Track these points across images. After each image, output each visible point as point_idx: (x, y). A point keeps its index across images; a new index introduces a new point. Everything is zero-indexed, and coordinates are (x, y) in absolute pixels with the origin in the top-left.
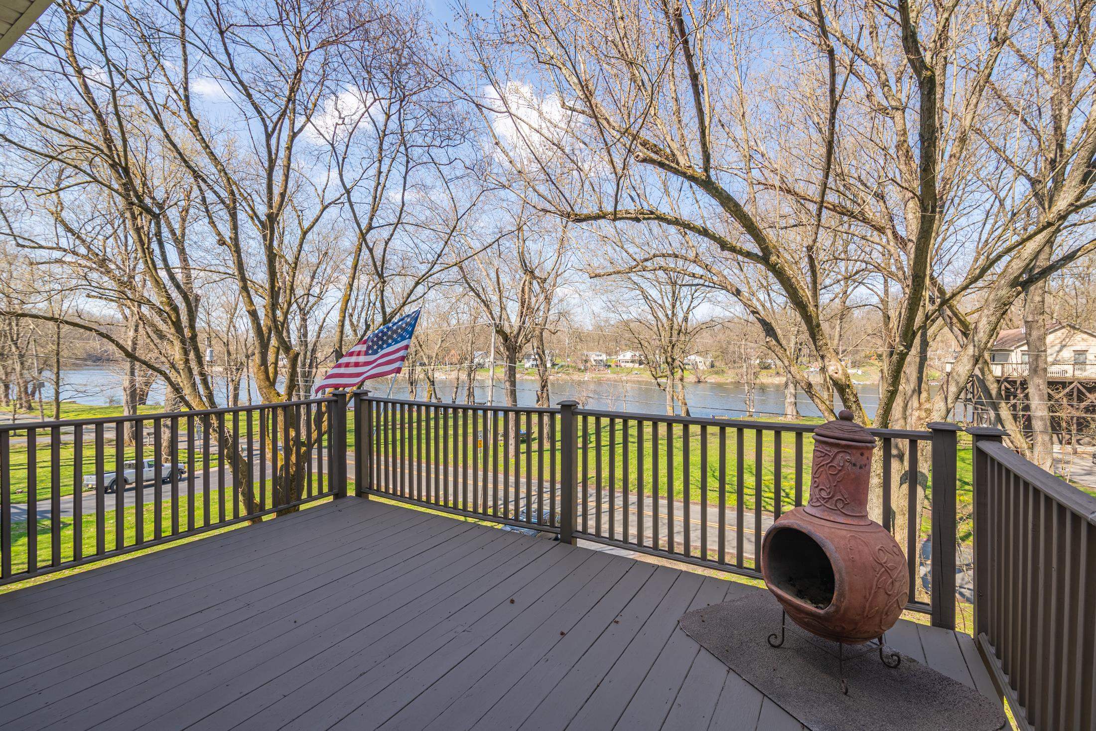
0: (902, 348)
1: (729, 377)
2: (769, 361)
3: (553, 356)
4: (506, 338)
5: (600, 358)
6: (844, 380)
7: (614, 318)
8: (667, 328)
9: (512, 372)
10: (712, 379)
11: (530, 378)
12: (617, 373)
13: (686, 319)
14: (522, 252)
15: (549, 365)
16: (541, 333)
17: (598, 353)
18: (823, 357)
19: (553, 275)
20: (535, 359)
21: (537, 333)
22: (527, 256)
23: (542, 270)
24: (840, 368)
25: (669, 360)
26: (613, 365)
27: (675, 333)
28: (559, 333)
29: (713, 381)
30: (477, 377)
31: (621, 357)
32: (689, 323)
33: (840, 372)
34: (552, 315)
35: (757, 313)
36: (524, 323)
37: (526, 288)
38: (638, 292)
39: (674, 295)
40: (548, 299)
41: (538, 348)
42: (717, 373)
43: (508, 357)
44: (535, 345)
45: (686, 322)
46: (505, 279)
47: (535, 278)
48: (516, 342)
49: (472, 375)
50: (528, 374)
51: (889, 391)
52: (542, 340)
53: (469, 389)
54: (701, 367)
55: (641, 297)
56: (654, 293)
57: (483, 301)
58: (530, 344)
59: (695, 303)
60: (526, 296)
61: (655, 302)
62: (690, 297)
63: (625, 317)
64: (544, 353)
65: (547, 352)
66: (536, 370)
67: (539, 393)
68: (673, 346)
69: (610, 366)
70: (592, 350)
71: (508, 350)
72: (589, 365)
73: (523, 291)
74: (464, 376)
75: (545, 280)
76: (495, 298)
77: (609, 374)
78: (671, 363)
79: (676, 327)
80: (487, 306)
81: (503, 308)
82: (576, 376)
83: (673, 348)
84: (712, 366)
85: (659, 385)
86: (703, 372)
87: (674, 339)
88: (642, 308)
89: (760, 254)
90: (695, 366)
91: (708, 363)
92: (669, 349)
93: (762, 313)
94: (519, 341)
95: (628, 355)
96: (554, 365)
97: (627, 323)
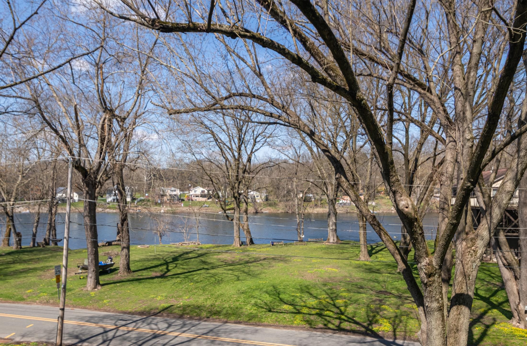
0: (469, 184)
1: (280, 209)
2: (311, 195)
3: (132, 191)
4: (84, 172)
5: (174, 193)
6: (413, 214)
7: (188, 158)
8: (234, 167)
9: (92, 207)
10: (267, 210)
11: (111, 211)
12: (189, 206)
13: (249, 160)
14: (102, 91)
15: (129, 199)
16: (121, 170)
17: (173, 189)
18: (394, 193)
19: (132, 115)
20: (115, 195)
21: (117, 169)
22: (106, 94)
23: (121, 110)
24: (410, 203)
25: (236, 195)
26: (185, 198)
27: (241, 171)
28: (138, 171)
29: (267, 212)
30: (60, 211)
31: (192, 193)
32: (252, 163)
33: (410, 207)
34: (132, 155)
35: (328, 151)
36: (104, 159)
37: (106, 126)
38: (209, 135)
39: (239, 139)
40: (128, 137)
41: (118, 184)
42: (270, 205)
43: (87, 193)
44: (116, 181)
45: (250, 162)
46: (83, 117)
47: (114, 116)
48: (96, 178)
49: (54, 210)
50: (110, 208)
51: (452, 224)
52: (122, 177)
53: (50, 224)
54: (258, 200)
55: (212, 139)
56: (223, 137)
57: (61, 137)
58: (110, 181)
59: (258, 146)
60: (106, 134)
61: (225, 144)
62: (252, 141)
63: (198, 157)
64: (124, 189)
65: (127, 188)
66: (116, 204)
67: (120, 225)
68: (240, 183)
69: (183, 200)
70: (168, 185)
71: (88, 186)
72: (165, 198)
73: (103, 128)
74: (45, 210)
75: (125, 119)
76: (75, 136)
77: (182, 207)
78: (237, 198)
79: (241, 166)
80: (66, 143)
81: (82, 145)
82: (154, 209)
83: (239, 185)
84: (267, 199)
85: (228, 217)
86: (260, 204)
87: (240, 177)
88: (213, 149)
89: (347, 88)
90: (254, 199)
91: (263, 197)
92: (236, 185)
93: (333, 152)
94: (99, 177)
95: (199, 190)
96: (133, 199)
97: (199, 162)
